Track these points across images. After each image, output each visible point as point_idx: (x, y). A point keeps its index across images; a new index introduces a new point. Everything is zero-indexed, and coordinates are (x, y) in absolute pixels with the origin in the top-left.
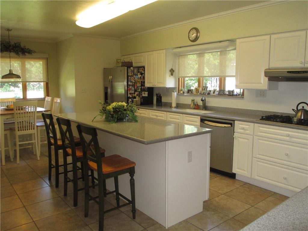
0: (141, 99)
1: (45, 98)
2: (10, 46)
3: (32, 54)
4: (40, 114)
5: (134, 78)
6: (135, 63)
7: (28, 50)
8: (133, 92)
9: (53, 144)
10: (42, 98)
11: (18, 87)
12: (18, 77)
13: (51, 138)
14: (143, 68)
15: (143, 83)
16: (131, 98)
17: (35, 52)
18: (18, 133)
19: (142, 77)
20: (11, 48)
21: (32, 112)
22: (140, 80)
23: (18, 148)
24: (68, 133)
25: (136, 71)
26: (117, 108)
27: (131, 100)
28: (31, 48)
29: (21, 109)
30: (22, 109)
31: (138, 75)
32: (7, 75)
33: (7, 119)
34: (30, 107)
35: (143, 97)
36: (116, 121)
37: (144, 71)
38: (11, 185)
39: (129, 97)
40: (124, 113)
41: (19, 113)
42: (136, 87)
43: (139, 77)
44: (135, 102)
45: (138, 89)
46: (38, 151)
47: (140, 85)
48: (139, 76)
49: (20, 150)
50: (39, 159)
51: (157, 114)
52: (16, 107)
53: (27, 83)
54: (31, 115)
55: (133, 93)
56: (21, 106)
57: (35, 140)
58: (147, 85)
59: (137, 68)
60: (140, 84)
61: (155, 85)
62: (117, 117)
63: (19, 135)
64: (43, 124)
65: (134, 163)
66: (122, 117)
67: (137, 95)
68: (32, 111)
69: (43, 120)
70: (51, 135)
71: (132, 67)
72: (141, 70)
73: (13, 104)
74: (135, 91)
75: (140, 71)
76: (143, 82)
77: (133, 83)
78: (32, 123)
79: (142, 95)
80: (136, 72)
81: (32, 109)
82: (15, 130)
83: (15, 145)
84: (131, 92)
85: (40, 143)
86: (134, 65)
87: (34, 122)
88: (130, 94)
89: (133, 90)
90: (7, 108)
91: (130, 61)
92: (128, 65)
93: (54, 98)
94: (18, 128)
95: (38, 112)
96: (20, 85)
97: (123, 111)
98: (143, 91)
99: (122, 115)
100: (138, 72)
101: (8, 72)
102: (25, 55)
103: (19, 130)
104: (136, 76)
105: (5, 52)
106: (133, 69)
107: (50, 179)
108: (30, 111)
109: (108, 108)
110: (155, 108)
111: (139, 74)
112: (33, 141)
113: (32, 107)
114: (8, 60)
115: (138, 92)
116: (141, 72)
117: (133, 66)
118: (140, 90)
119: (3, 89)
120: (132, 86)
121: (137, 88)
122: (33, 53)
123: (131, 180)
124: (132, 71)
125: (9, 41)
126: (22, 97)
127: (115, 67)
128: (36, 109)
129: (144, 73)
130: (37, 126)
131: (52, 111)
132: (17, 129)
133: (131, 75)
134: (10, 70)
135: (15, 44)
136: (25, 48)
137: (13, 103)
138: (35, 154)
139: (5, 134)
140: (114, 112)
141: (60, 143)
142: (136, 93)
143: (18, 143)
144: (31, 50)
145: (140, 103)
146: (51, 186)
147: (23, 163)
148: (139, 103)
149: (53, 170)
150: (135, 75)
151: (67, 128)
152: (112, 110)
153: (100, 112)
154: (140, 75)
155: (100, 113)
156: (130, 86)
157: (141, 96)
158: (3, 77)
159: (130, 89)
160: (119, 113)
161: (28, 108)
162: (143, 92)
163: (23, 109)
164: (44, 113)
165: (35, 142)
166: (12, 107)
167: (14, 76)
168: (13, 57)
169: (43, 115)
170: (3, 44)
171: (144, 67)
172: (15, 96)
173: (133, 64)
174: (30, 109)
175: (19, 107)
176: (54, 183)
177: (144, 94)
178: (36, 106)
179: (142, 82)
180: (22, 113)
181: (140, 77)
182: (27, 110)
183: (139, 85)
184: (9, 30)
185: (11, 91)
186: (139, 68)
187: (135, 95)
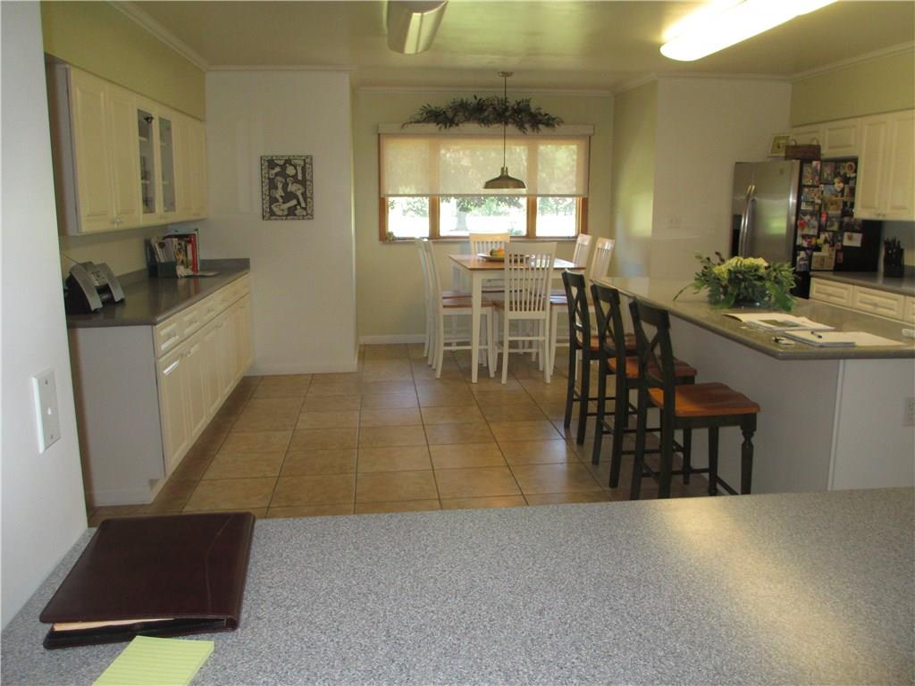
0: (836, 255)
1: (576, 237)
2: (506, 109)
3: (554, 126)
4: (560, 276)
5: (820, 193)
6: (830, 147)
7: (546, 117)
8: (813, 232)
9: (581, 345)
10: (569, 238)
11: (519, 206)
12: (519, 184)
13: (577, 332)
14: (853, 164)
15: (847, 208)
16: (804, 249)
17: (562, 122)
18: (510, 315)
19: (846, 190)
20: (508, 114)
21: (543, 269)
22: (839, 198)
23: (506, 351)
24: (611, 320)
25: (827, 171)
26: (740, 272)
27: (807, 254)
28: (553, 114)
29: (519, 260)
30: (522, 261)
31: (834, 184)
32: (497, 179)
33: (489, 280)
34: (539, 256)
35: (846, 249)
36: (732, 302)
37: (856, 172)
38: (487, 422)
39: (799, 246)
40: (755, 286)
41: (515, 269)
42: (823, 219)
43: (836, 191)
44: (817, 262)
45: (832, 225)
46: (548, 364)
47: (840, 212)
48: (838, 185)
49: (510, 354)
50: (548, 381)
51: (877, 299)
52: (510, 255)
53: (539, 199)
54: (541, 277)
55: (813, 236)
56: (519, 253)
57: (544, 335)
58: (861, 213)
59: (833, 164)
60: (837, 209)
61: (884, 215)
62: (735, 294)
63: (510, 320)
64: (564, 299)
65: (756, 406)
66: (751, 295)
67: (826, 241)
68: (543, 266)
69: (564, 292)
70: (578, 324)
71: (818, 159)
72: (846, 169)
73: (503, 248)
74: (821, 229)
75: (842, 173)
76: (849, 204)
77: (817, 207)
78: (540, 296)
79: (841, 241)
80: (828, 175)
81: (544, 261)
82: (503, 308)
83: (501, 343)
84: (807, 231)
85: (554, 345)
86: (826, 152)
87: (545, 295)
88: (804, 237)
89: (814, 227)
90: (489, 256)
91: (815, 143)
92: (806, 155)
93: (597, 239)
94: (511, 303)
95: (556, 269)
96: (523, 201)
97: (755, 280)
98: (848, 231)
99: (750, 290)
100: (837, 174)
101: (498, 174)
102: (538, 128)
103: (511, 309)
104: (828, 187)
105: (496, 125)
106: (819, 166)
107: (567, 426)
108: (538, 266)
109: (716, 270)
110: (880, 282)
111: (836, 180)
112: (541, 338)
113: (544, 257)
114: (499, 144)
115: (831, 233)
116: (845, 174)
117: (822, 157)
118: (835, 227)
119: (481, 209)
120: (812, 214)
121: (827, 221)
122: (556, 126)
123: (744, 445)
124: (817, 171)
125: (506, 98)
126: (524, 233)
127: (770, 160)
128: (552, 263)
129: (855, 177)
130: (551, 303)
131: (589, 271)
132: (507, 305)
133: (810, 184)
134: (503, 169)
135: (518, 104)
136: (540, 114)
137: (503, 245)
138: (541, 369)
139: (482, 316)
140: (730, 280)
141: (595, 343)
142: (823, 236)
143: (507, 339)
144: (554, 117)
145: (833, 265)
146: (568, 439)
147: (515, 385)
148: (831, 265)
149: (576, 406)
150: (825, 184)
151: (610, 310)
152: (726, 275)
153: (696, 279)
154: (842, 185)
155: (694, 282)
156: (805, 213)
157: (840, 244)
158: (489, 185)
159: (803, 225)
160: (743, 285)
161: (536, 259)
162: (846, 234)
163: (524, 260)
164: (568, 271)
165: (544, 341)
166: (500, 256)
167: (510, 183)
168: (512, 137)
169: (565, 275)
170: (492, 104)
171: (855, 160)
172: (510, 228)
173: (823, 151)
174: (540, 262)
175: (516, 255)
176: (574, 435)
177: (850, 238)
178: (553, 256)
179: (845, 203)
180: (521, 269)
181: (839, 190)
182: (533, 264)
183: (834, 211)
184: (506, 74)
185: (500, 214)
186: (838, 162)
187: (820, 241)
